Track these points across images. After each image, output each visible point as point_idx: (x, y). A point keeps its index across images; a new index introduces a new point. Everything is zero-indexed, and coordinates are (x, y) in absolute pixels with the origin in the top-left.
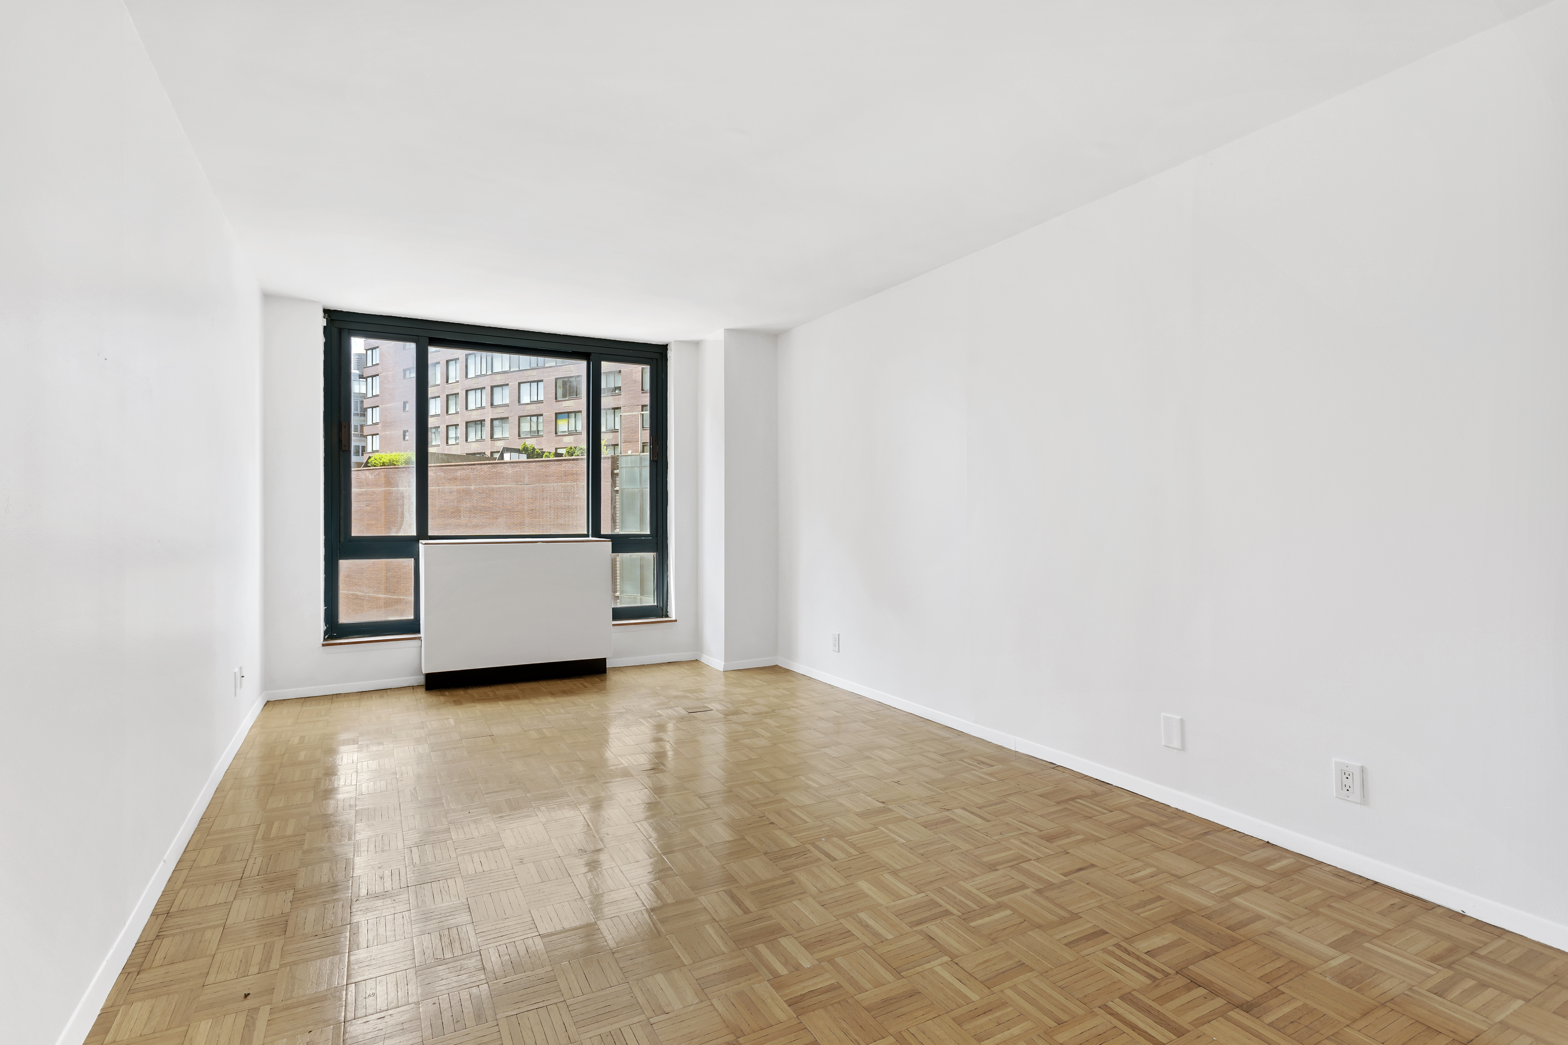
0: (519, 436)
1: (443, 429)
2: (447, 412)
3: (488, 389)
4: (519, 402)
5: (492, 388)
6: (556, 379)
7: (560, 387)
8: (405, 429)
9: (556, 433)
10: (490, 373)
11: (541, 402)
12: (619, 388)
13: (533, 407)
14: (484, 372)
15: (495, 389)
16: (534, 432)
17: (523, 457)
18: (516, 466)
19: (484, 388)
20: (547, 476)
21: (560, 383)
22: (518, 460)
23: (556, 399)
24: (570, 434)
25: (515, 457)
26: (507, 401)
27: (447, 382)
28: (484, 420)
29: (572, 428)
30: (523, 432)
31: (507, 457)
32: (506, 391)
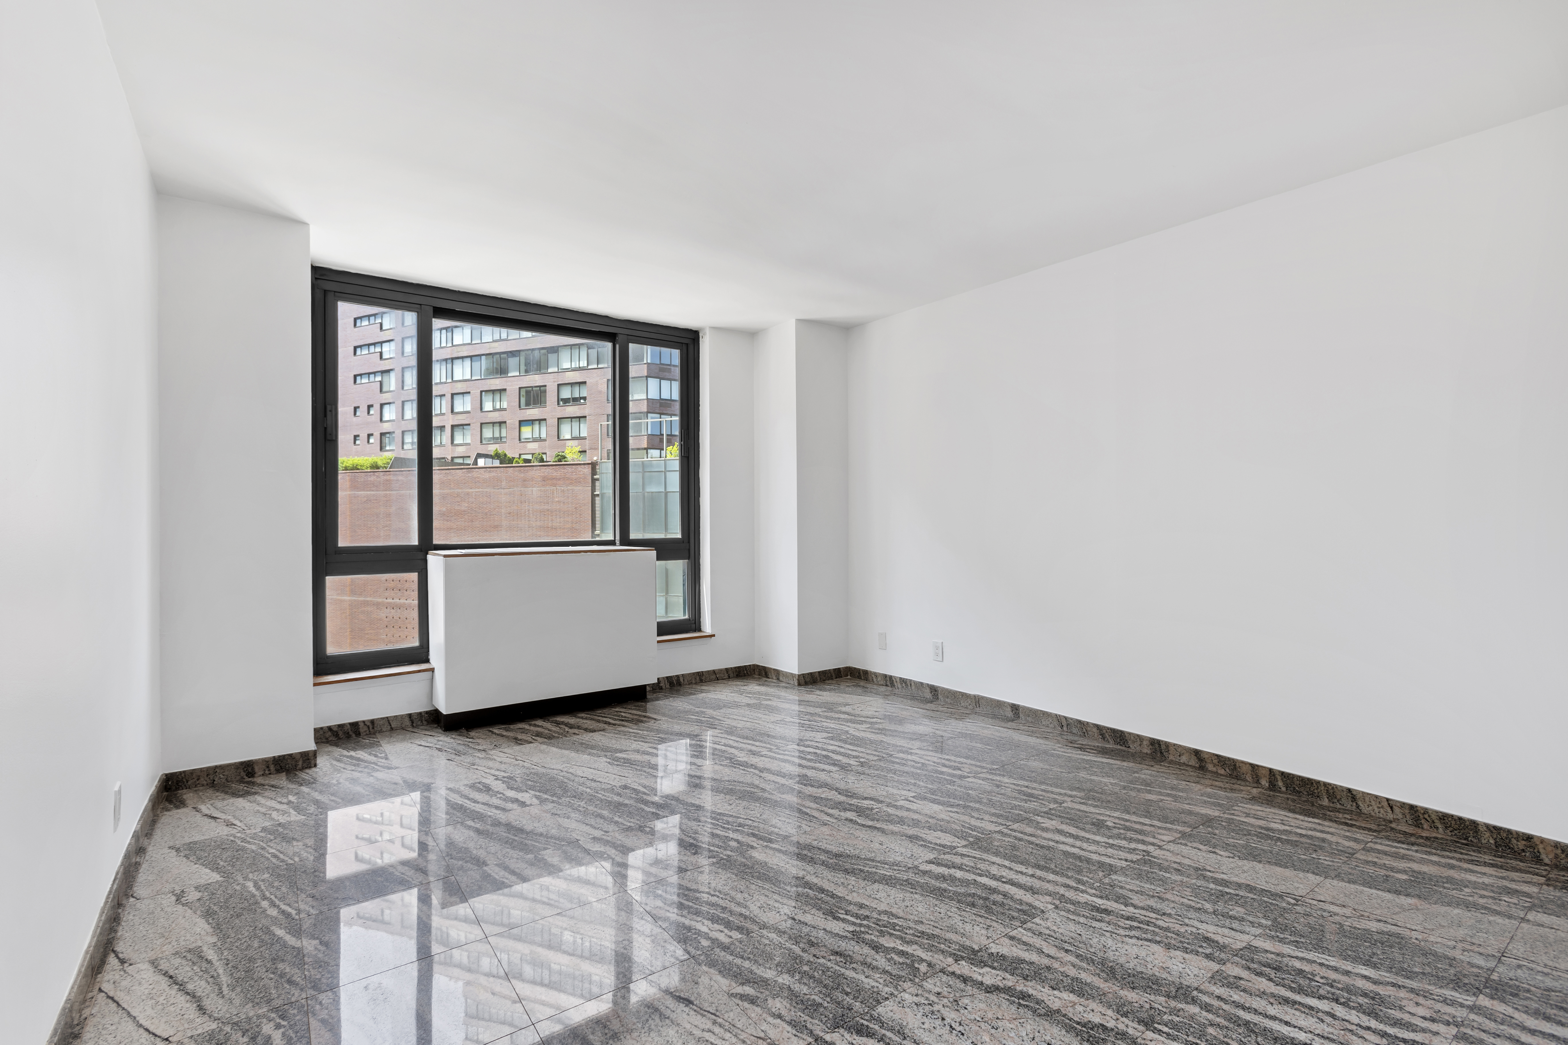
0: (481, 442)
1: (398, 434)
2: (403, 418)
3: (449, 396)
4: (481, 409)
5: (453, 395)
6: (520, 388)
7: (523, 396)
8: (356, 434)
9: (520, 440)
10: (450, 381)
11: (505, 410)
12: (585, 398)
13: (496, 414)
14: (444, 380)
15: (455, 397)
16: (497, 439)
17: (497, 463)
18: (493, 471)
19: (444, 395)
20: (524, 481)
21: (523, 392)
22: (491, 465)
23: (520, 407)
24: (535, 440)
25: (489, 462)
26: (468, 408)
27: (403, 388)
28: (444, 426)
29: (536, 435)
30: (485, 438)
31: (481, 462)
32: (468, 398)
